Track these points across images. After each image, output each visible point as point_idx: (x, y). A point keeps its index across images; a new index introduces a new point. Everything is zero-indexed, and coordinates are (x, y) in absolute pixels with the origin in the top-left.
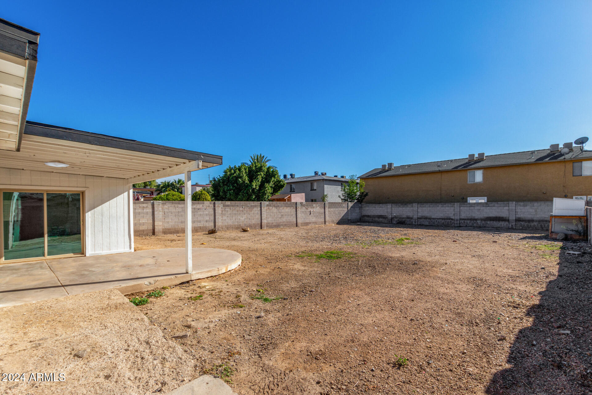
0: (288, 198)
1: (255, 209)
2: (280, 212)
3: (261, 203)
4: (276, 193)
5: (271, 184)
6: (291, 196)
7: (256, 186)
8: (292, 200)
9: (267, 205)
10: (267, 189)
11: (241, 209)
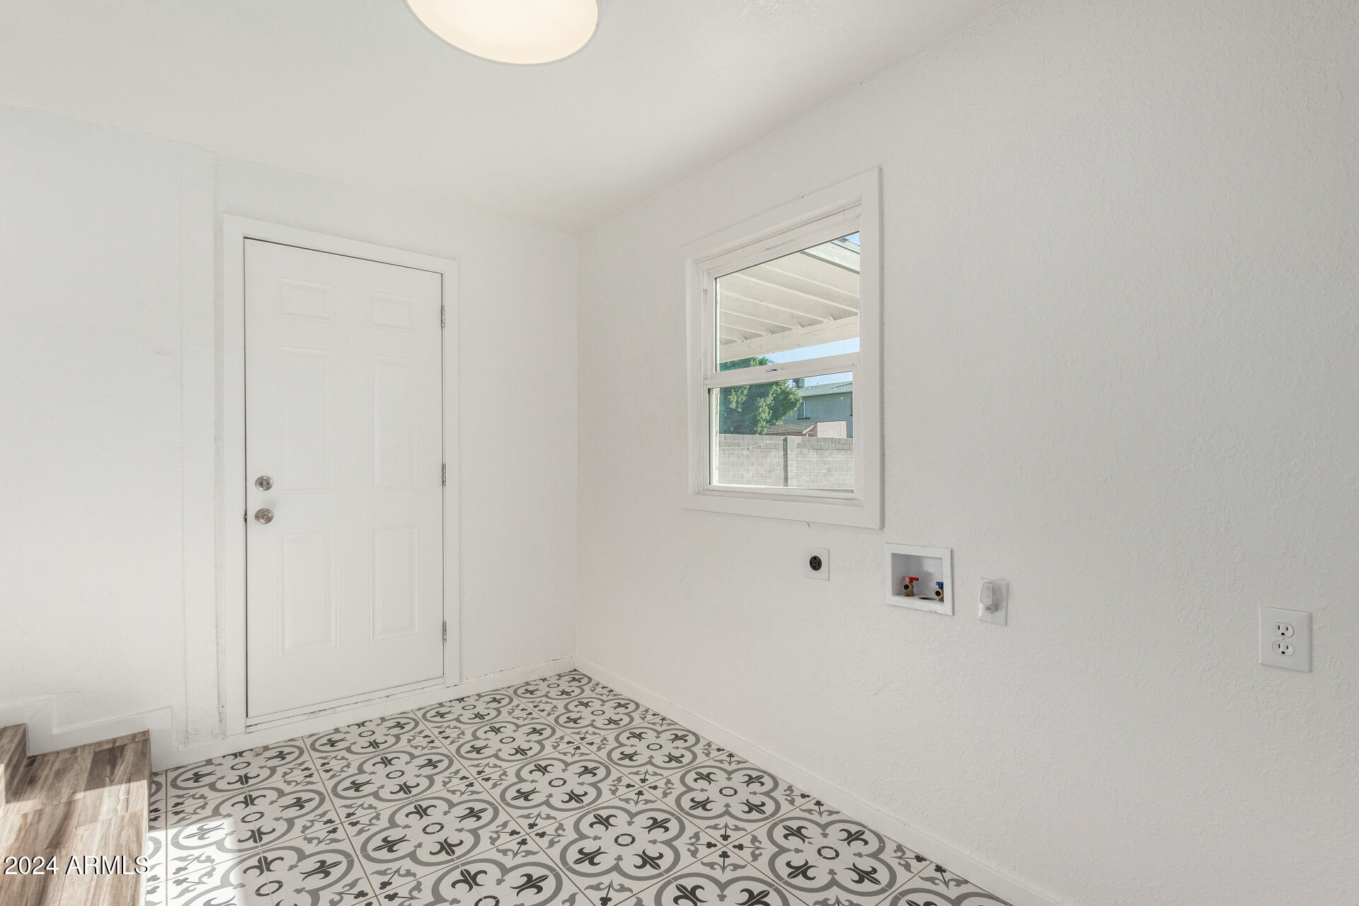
0: (809, 431)
1: (773, 453)
2: (824, 463)
3: (785, 440)
4: (777, 420)
5: (770, 399)
6: (815, 427)
7: (737, 403)
8: (818, 434)
9: (799, 445)
10: (761, 409)
11: (745, 452)
